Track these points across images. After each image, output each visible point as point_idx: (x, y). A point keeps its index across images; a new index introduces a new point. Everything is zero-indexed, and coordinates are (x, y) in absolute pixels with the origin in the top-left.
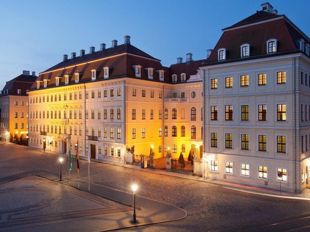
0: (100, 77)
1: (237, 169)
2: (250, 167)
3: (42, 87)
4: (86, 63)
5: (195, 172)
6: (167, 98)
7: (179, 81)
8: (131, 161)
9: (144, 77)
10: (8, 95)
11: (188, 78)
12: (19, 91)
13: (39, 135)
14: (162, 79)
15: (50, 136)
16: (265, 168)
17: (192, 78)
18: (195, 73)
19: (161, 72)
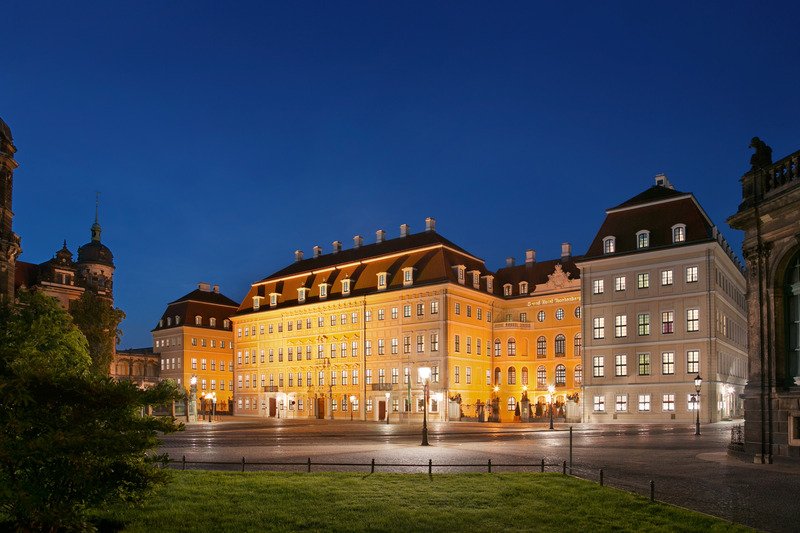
0: (394, 285)
1: (633, 402)
2: (651, 399)
3: (265, 307)
4: (359, 263)
5: (568, 416)
6: (498, 321)
7: (516, 294)
8: (458, 416)
9: (469, 284)
10: (179, 325)
11: (532, 289)
12: (198, 319)
13: (259, 394)
14: (490, 290)
15: (287, 392)
16: (672, 397)
17: (540, 287)
18: (545, 280)
19: (490, 279)
